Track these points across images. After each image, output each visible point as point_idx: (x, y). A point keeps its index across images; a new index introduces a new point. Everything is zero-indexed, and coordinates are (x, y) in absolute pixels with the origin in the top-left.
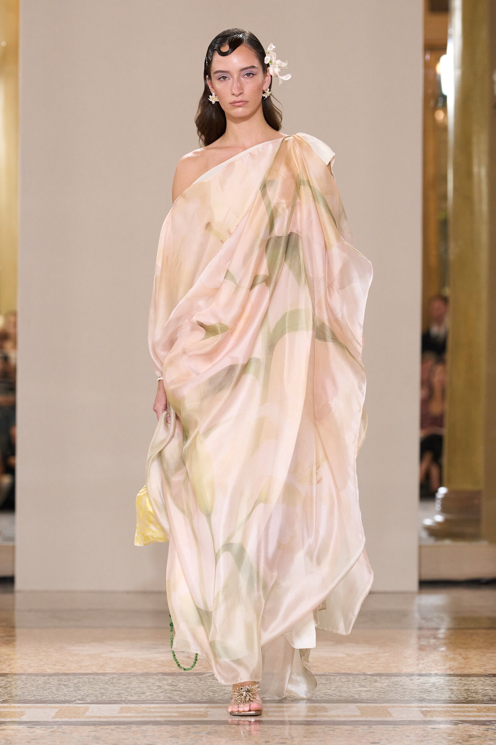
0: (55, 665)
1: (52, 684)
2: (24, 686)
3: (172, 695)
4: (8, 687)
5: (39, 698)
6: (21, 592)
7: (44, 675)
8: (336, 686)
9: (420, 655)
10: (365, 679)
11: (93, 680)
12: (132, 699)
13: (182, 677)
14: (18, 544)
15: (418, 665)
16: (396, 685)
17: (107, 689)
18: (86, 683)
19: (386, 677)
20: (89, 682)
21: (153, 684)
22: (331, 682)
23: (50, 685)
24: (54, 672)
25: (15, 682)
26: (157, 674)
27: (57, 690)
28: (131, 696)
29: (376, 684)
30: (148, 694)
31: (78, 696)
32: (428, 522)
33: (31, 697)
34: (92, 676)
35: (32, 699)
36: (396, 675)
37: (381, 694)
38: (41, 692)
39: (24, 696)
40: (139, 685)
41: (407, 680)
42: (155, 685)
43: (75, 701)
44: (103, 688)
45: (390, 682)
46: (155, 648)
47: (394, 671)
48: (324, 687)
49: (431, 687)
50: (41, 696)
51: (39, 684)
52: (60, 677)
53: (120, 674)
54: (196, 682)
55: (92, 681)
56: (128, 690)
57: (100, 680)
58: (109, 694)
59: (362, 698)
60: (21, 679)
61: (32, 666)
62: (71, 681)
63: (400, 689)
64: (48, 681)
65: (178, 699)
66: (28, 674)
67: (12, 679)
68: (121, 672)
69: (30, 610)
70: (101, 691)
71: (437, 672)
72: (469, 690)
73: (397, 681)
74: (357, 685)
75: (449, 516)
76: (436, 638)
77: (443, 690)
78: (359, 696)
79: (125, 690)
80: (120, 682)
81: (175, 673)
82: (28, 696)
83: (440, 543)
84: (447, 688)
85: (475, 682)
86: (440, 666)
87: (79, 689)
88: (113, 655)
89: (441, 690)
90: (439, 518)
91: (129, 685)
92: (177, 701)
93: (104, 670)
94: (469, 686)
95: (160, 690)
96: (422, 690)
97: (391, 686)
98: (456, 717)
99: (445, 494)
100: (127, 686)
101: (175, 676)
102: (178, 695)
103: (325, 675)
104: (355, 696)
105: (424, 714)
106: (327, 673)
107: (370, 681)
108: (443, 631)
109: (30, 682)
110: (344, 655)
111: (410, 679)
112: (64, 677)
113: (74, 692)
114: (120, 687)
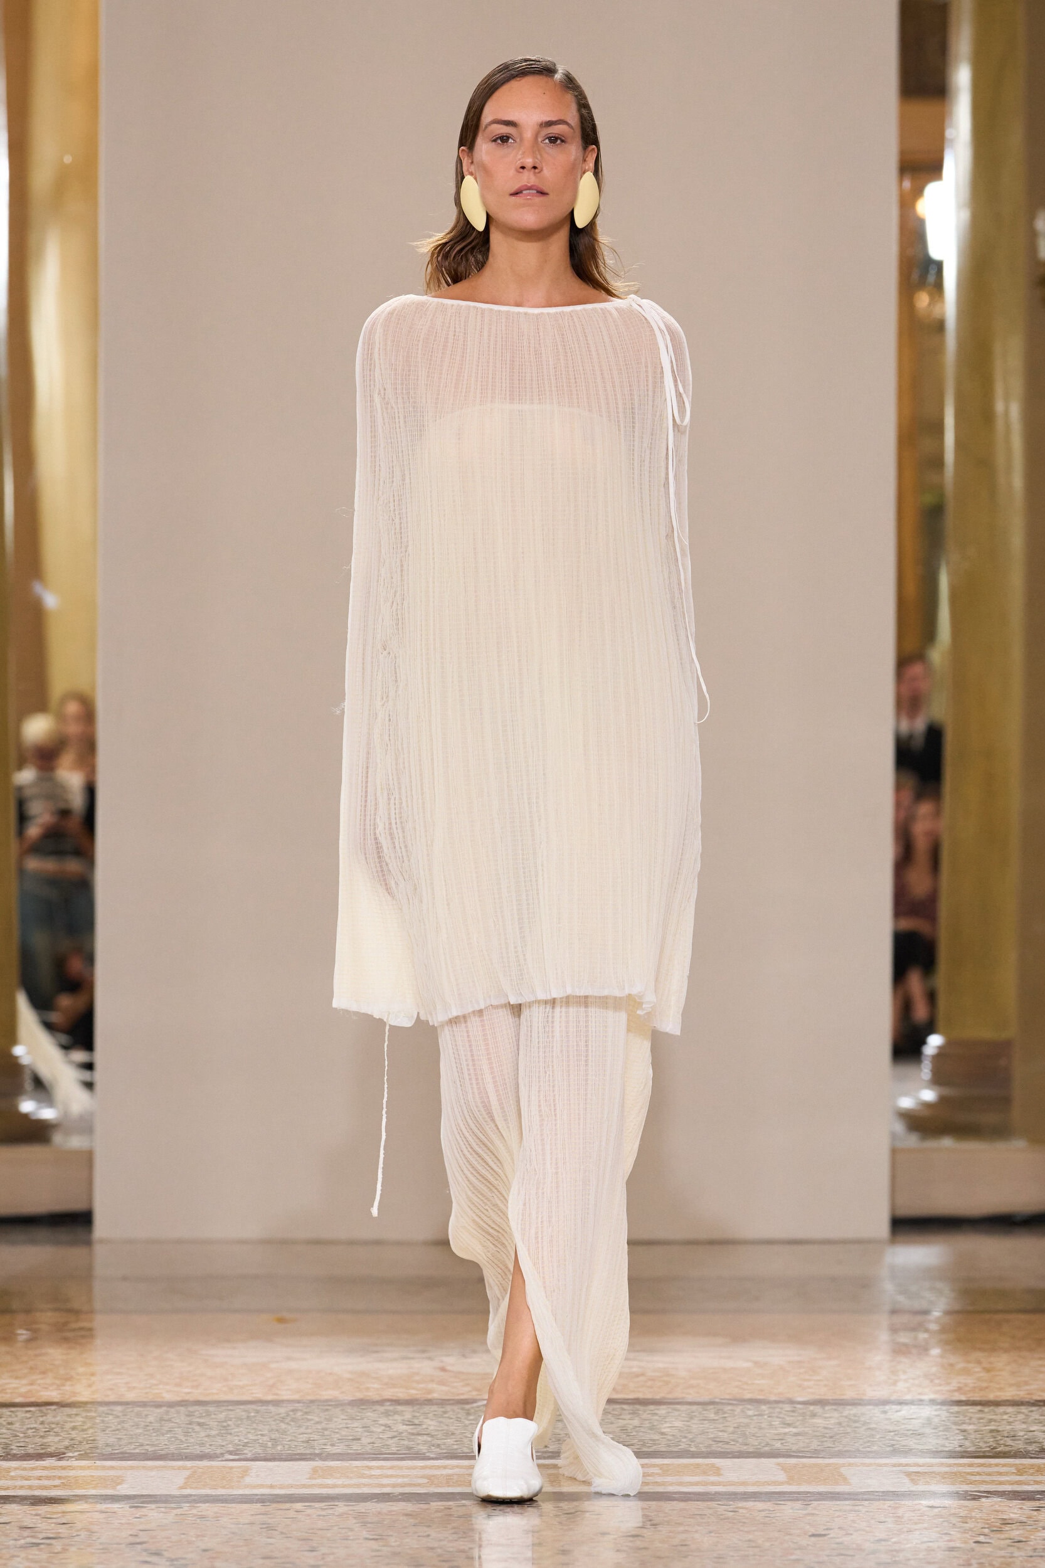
0: (178, 1385)
1: (175, 1423)
2: (119, 1427)
3: (413, 1443)
4: (88, 1429)
5: (150, 1449)
6: (103, 1242)
7: (159, 1405)
8: (735, 1425)
9: (899, 1362)
10: (793, 1411)
11: (256, 1414)
12: (334, 1452)
13: (430, 1408)
15: (895, 1383)
16: (854, 1423)
17: (284, 1432)
18: (241, 1419)
19: (834, 1407)
20: (248, 1418)
21: (375, 1421)
22: (725, 1417)
23: (171, 1424)
24: (179, 1399)
25: (101, 1419)
26: (381, 1402)
27: (186, 1434)
28: (333, 1445)
29: (814, 1421)
30: (365, 1441)
31: (227, 1445)
32: (906, 1103)
33: (135, 1449)
34: (253, 1407)
35: (137, 1451)
36: (853, 1403)
37: (826, 1439)
38: (154, 1438)
39: (120, 1446)
40: (346, 1424)
41: (876, 1411)
42: (379, 1422)
43: (222, 1454)
44: (277, 1430)
45: (842, 1416)
46: (377, 1352)
47: (849, 1394)
48: (712, 1427)
49: (923, 1425)
50: (153, 1445)
51: (151, 1423)
52: (191, 1409)
53: (309, 1403)
54: (460, 1418)
55: (255, 1416)
56: (326, 1433)
57: (269, 1414)
58: (289, 1441)
59: (787, 1448)
60: (115, 1413)
61: (134, 1388)
62: (213, 1416)
63: (862, 1429)
64: (166, 1417)
65: (425, 1451)
66: (127, 1403)
67: (95, 1411)
68: (310, 1398)
69: (125, 1278)
70: (273, 1436)
71: (932, 1396)
72: (998, 1431)
73: (855, 1415)
74: (776, 1423)
75: (947, 1091)
76: (927, 1331)
77: (947, 1431)
78: (782, 1443)
79: (321, 1434)
80: (309, 1417)
81: (417, 1400)
82: (129, 1446)
83: (931, 1144)
84: (954, 1427)
85: (1010, 1417)
86: (940, 1385)
87: (229, 1431)
88: (293, 1365)
89: (943, 1431)
90: (929, 1095)
91: (327, 1424)
92: (424, 1454)
93: (277, 1394)
94: (997, 1424)
95: (390, 1434)
96: (906, 1432)
97: (843, 1425)
98: (975, 1484)
99: (940, 1048)
100: (324, 1425)
101: (418, 1406)
102: (425, 1442)
103: (712, 1403)
104: (774, 1443)
105: (912, 1480)
106: (717, 1400)
107: (803, 1415)
108: (936, 1314)
109: (132, 1418)
110: (750, 1364)
111: (881, 1410)
112: (199, 1409)
113: (219, 1438)
114: (310, 1427)
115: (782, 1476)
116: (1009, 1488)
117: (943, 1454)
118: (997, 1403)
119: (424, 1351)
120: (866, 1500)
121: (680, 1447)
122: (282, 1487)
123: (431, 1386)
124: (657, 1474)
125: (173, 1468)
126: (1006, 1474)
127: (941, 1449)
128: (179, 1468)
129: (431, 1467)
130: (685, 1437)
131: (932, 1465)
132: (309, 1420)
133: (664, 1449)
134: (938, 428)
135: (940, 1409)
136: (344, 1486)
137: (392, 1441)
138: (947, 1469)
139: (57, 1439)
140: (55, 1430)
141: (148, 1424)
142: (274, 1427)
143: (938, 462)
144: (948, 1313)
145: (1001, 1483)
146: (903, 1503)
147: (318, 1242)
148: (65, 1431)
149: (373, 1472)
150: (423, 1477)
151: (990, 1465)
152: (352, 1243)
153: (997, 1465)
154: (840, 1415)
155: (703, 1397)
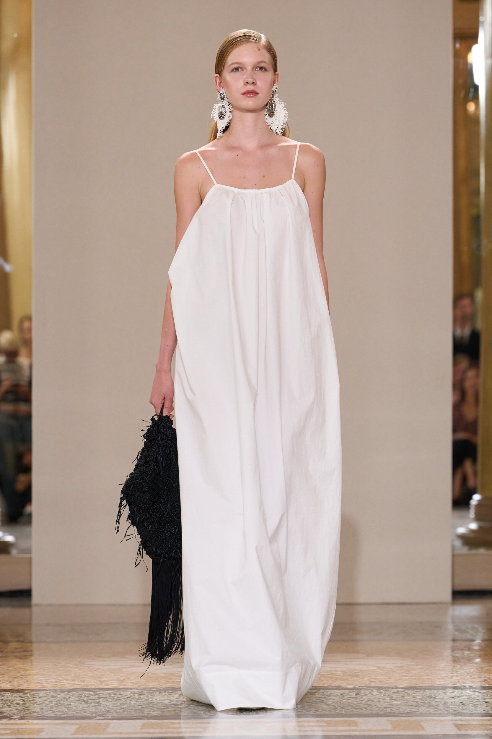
0: (73, 680)
1: (72, 700)
2: (42, 703)
3: (196, 710)
4: (25, 703)
5: (58, 714)
6: (36, 605)
7: (63, 691)
8: (366, 700)
9: (454, 667)
10: (397, 693)
11: (114, 696)
12: (155, 715)
14: (35, 556)
15: (451, 677)
16: (429, 698)
17: (128, 705)
18: (106, 698)
19: (419, 690)
20: (110, 697)
21: (176, 699)
22: (361, 696)
23: (69, 701)
24: (74, 688)
25: (33, 698)
27: (77, 706)
28: (154, 712)
29: (408, 697)
30: (171, 709)
31: (98, 712)
32: (461, 530)
33: (49, 714)
34: (113, 692)
35: (51, 715)
36: (429, 688)
37: (413, 707)
38: (60, 708)
39: (42, 712)
40: (162, 700)
41: (441, 693)
42: (179, 699)
43: (96, 717)
44: (125, 704)
45: (423, 695)
46: (179, 662)
47: (427, 683)
48: (354, 701)
49: (465, 700)
50: (59, 712)
52: (80, 693)
53: (142, 690)
56: (151, 705)
57: (121, 695)
58: (131, 709)
59: (393, 712)
60: (40, 695)
61: (50, 682)
62: (92, 697)
63: (433, 702)
64: (67, 697)
65: (202, 714)
66: (46, 690)
67: (29, 695)
68: (144, 687)
69: (48, 625)
70: (123, 707)
71: (471, 684)
73: (430, 695)
74: (388, 699)
75: (483, 524)
76: (470, 650)
77: (478, 703)
78: (390, 709)
79: (147, 706)
80: (142, 697)
82: (47, 712)
83: (474, 552)
84: (482, 700)
86: (475, 678)
87: (100, 704)
88: (134, 669)
89: (476, 703)
90: (474, 526)
91: (151, 700)
93: (125, 685)
96: (456, 703)
97: (423, 699)
99: (479, 501)
100: (149, 701)
103: (354, 688)
104: (386, 709)
105: (459, 728)
106: (357, 687)
107: (402, 694)
108: (478, 642)
109: (49, 698)
110: (375, 668)
111: (443, 692)
112: (84, 693)
113: (94, 708)
114: (142, 702)
115: (390, 727)
117: (475, 715)
121: (337, 712)
122: (126, 733)
124: (323, 725)
127: (474, 712)
130: (340, 706)
131: (469, 721)
132: (143, 698)
133: (328, 713)
135: (475, 691)
136: (159, 733)
137: (185, 709)
138: (477, 723)
139: (9, 709)
140: (8, 704)
141: (57, 701)
142: (123, 702)
144: (483, 640)
148: (13, 705)
149: (175, 726)
150: (201, 728)
154: (422, 694)
155: (350, 685)
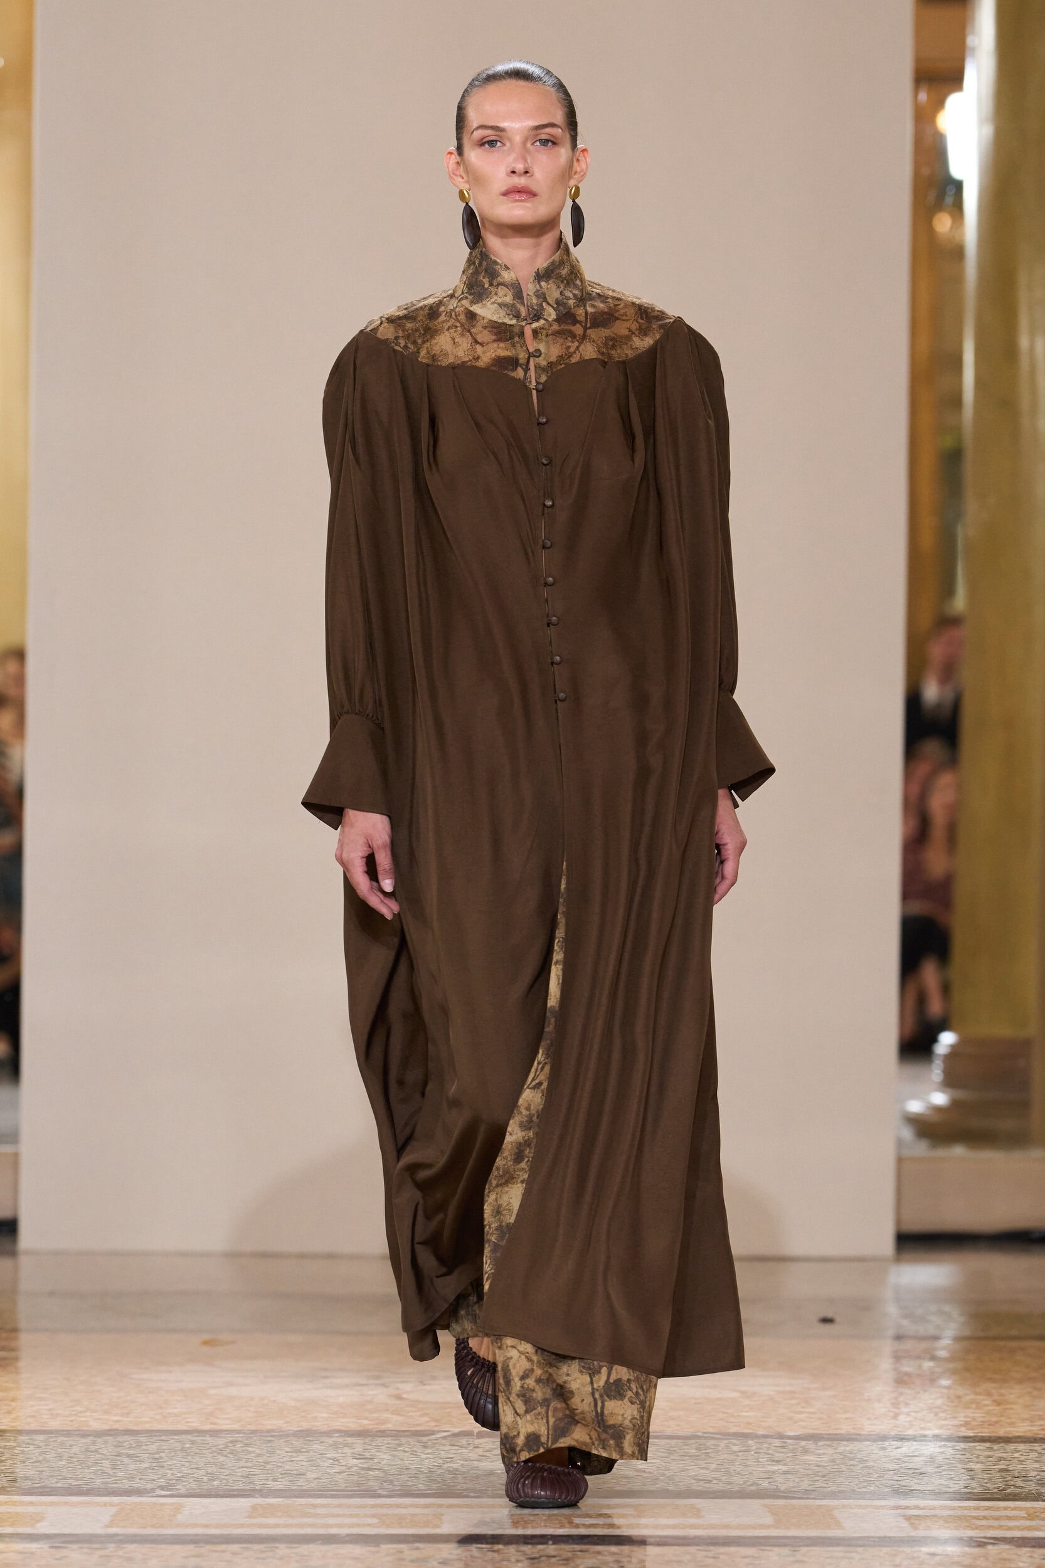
0: (106, 1412)
1: (103, 1454)
2: (40, 1458)
3: (363, 1479)
4: (6, 1460)
5: (74, 1483)
6: (28, 1253)
7: (85, 1435)
8: (719, 1462)
9: (901, 1394)
10: (783, 1447)
11: (191, 1446)
12: (277, 1488)
13: (383, 1440)
14: (26, 1148)
15: (896, 1416)
16: (849, 1460)
17: (222, 1465)
18: (175, 1451)
19: (828, 1443)
20: (183, 1449)
21: (321, 1454)
22: (708, 1453)
23: (97, 1456)
24: (106, 1427)
25: (21, 1449)
26: (329, 1434)
27: (114, 1466)
28: (274, 1480)
29: (806, 1457)
30: (310, 1475)
31: (158, 1479)
32: (915, 1107)
33: (57, 1482)
34: (189, 1437)
35: (59, 1485)
36: (850, 1438)
37: (818, 1478)
38: (79, 1470)
39: (41, 1479)
40: (291, 1457)
41: (874, 1448)
42: (327, 1456)
43: (153, 1490)
44: (214, 1464)
45: (836, 1453)
46: (326, 1377)
47: (845, 1429)
48: (692, 1464)
49: (926, 1464)
50: (77, 1479)
51: (75, 1454)
52: (120, 1439)
53: (250, 1434)
54: (416, 1452)
55: (189, 1448)
56: (268, 1466)
57: (206, 1445)
58: (227, 1476)
59: (775, 1487)
60: (36, 1443)
61: (58, 1415)
62: (144, 1447)
63: (858, 1467)
64: (92, 1448)
65: (377, 1488)
66: (50, 1432)
67: (15, 1441)
68: (253, 1428)
69: (52, 1294)
70: (210, 1470)
71: (937, 1432)
72: (1007, 1470)
73: (851, 1452)
74: (764, 1459)
75: (961, 1094)
76: (933, 1358)
77: (952, 1471)
78: (769, 1482)
79: (262, 1468)
80: (250, 1449)
81: (368, 1431)
82: (51, 1480)
83: (941, 1152)
84: (960, 1466)
85: (1022, 1455)
86: (946, 1419)
87: (161, 1464)
88: (233, 1391)
89: (948, 1470)
90: (940, 1099)
91: (268, 1457)
92: (375, 1491)
93: (215, 1424)
94: (1007, 1463)
95: (338, 1469)
96: (906, 1471)
97: (838, 1462)
98: (981, 1530)
99: (953, 1046)
100: (265, 1458)
101: (370, 1438)
102: (378, 1478)
103: (694, 1437)
104: (760, 1482)
105: (912, 1524)
106: (700, 1434)
107: (794, 1451)
108: (946, 1342)
109: (55, 1448)
110: (735, 1395)
111: (879, 1446)
112: (129, 1439)
113: (150, 1471)
114: (251, 1460)
115: (768, 1520)
116: (1017, 1534)
117: (947, 1496)
118: (1007, 1440)
119: (378, 1377)
120: (860, 1546)
121: (658, 1486)
122: (217, 1526)
123: (385, 1415)
124: (630, 1515)
125: (98, 1504)
126: (1016, 1518)
127: (944, 1490)
128: (105, 1505)
129: (382, 1506)
130: (664, 1475)
131: (934, 1508)
132: (250, 1452)
133: (639, 1488)
134: (956, 363)
135: (945, 1446)
136: (286, 1526)
137: (340, 1477)
138: (951, 1513)
141: (73, 1455)
142: (210, 1460)
143: (956, 401)
144: (958, 1339)
145: (1010, 1528)
146: (901, 1549)
147: (265, 1255)
149: (319, 1511)
150: (373, 1516)
151: (998, 1509)
152: (302, 1256)
153: (1005, 1508)
154: (834, 1451)
155: (685, 1430)
